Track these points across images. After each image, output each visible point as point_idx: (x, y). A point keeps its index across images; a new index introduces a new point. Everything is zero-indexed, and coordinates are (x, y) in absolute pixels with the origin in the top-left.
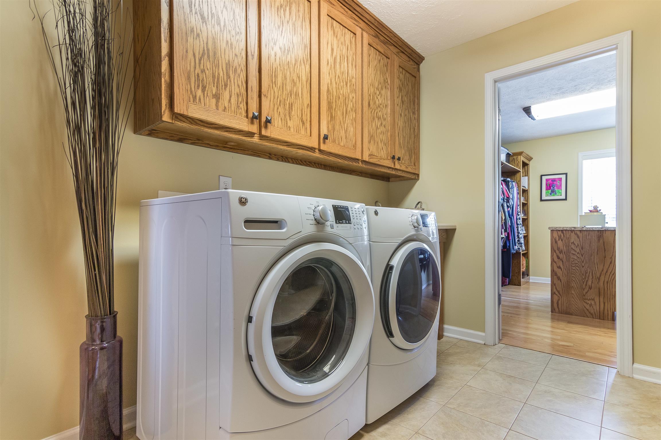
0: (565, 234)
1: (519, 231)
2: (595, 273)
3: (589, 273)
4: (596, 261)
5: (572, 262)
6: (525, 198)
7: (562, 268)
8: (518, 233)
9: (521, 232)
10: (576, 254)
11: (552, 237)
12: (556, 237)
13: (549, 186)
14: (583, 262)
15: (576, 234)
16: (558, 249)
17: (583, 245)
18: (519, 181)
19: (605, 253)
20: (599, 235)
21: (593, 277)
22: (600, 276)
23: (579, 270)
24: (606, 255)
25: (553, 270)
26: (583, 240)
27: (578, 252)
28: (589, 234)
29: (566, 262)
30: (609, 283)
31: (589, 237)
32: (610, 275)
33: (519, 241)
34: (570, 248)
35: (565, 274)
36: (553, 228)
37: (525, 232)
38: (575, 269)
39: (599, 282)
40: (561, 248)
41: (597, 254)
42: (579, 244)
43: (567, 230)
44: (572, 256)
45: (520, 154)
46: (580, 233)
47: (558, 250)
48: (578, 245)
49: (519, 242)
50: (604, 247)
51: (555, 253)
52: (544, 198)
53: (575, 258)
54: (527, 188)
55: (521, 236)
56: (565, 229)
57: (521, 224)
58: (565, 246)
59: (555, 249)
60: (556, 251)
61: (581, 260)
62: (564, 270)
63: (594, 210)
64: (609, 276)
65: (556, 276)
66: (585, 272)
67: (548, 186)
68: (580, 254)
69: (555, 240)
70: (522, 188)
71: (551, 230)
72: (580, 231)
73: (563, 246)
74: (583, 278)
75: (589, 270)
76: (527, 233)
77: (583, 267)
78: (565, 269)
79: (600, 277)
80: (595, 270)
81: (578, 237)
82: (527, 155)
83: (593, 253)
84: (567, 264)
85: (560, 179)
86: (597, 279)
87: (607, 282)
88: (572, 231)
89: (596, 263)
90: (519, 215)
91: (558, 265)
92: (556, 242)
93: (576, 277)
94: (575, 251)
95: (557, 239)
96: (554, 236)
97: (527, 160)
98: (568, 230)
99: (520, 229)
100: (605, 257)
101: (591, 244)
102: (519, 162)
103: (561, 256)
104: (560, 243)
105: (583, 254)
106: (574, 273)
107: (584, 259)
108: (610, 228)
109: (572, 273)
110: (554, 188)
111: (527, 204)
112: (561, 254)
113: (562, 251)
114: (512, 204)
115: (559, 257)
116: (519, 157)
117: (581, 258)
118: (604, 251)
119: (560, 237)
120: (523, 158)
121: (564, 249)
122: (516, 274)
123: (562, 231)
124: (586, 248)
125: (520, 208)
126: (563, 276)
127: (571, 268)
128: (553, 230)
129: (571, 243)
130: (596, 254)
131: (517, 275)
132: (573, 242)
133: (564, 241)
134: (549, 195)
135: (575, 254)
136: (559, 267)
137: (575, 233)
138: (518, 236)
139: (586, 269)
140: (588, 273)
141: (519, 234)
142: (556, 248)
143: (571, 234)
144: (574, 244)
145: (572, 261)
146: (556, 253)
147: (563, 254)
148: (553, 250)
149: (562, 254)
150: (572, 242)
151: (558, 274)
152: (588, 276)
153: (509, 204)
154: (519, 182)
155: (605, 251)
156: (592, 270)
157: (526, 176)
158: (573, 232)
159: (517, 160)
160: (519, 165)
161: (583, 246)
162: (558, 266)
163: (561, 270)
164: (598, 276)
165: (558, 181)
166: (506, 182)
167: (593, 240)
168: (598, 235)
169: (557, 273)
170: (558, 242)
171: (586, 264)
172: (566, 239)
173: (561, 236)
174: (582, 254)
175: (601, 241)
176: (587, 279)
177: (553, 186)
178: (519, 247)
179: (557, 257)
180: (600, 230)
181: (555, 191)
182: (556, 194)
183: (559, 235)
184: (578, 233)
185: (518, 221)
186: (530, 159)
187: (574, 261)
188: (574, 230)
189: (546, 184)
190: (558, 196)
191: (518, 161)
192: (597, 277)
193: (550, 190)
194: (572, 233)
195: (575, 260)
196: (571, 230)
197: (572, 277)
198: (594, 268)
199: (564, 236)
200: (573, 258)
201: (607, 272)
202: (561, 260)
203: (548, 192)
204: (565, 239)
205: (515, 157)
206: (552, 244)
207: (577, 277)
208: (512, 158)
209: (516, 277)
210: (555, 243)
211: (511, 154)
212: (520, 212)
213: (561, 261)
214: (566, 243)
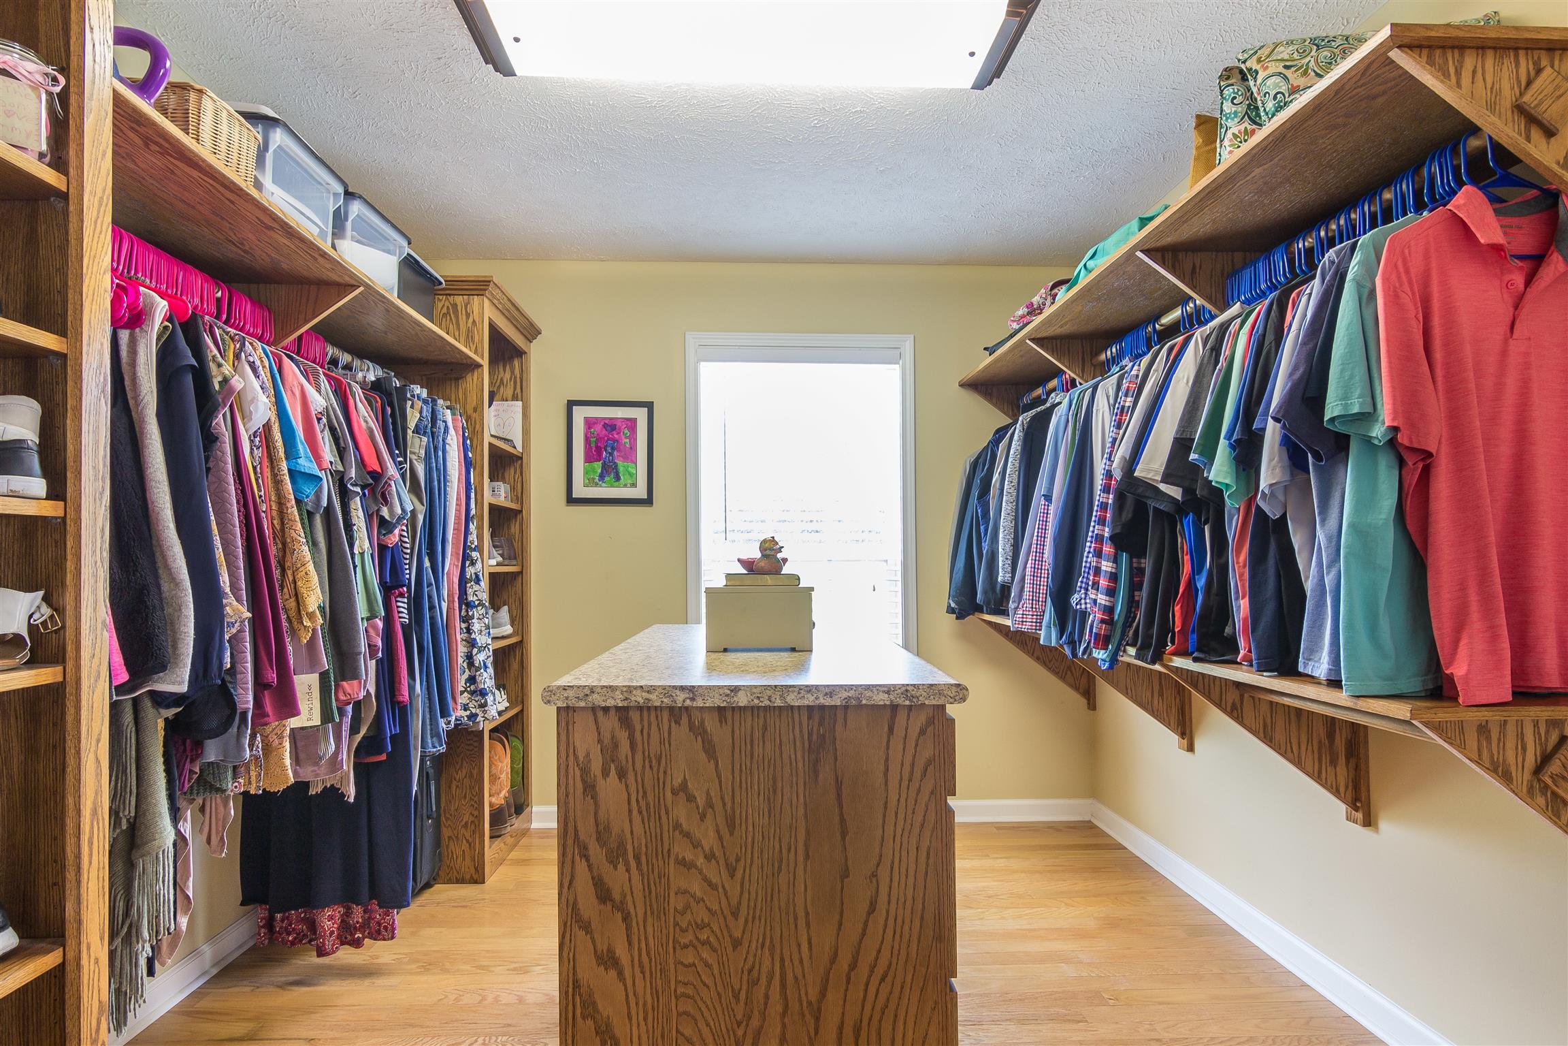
0: (638, 734)
1: (473, 636)
2: (796, 978)
3: (769, 982)
4: (800, 903)
5: (679, 918)
6: (513, 489)
7: (625, 960)
8: (472, 643)
9: (482, 640)
10: (701, 861)
11: (563, 755)
12: (588, 755)
13: (597, 447)
14: (735, 915)
15: (699, 731)
16: (602, 833)
17: (737, 800)
18: (475, 410)
19: (844, 843)
20: (815, 737)
21: (786, 1007)
22: (823, 993)
23: (716, 972)
24: (850, 863)
25: (575, 981)
26: (737, 767)
27: (711, 849)
28: (765, 728)
29: (645, 921)
30: (864, 1034)
31: (768, 745)
32: (867, 985)
33: (472, 680)
34: (665, 828)
35: (641, 1003)
36: (571, 693)
37: (508, 629)
38: (694, 965)
39: (816, 1033)
40: (619, 824)
41: (807, 857)
42: (712, 794)
43: (649, 708)
44: (678, 880)
45: (479, 286)
46: (721, 722)
47: (598, 840)
48: (710, 805)
49: (473, 688)
50: (841, 807)
51: (581, 866)
52: (579, 491)
53: (697, 888)
54: (520, 449)
55: (480, 658)
56: (639, 698)
57: (481, 604)
58: (640, 812)
59: (582, 836)
60: (591, 852)
61: (724, 901)
62: (634, 977)
63: (762, 564)
64: (866, 991)
65: (590, 1022)
66: (745, 977)
67: (593, 445)
68: (722, 862)
69: (585, 771)
70: (487, 439)
71: (559, 709)
72: (720, 710)
73: (630, 811)
74: (739, 1017)
75: (767, 963)
76: (520, 632)
77: (736, 943)
78: (643, 972)
79: (820, 1001)
80: (796, 963)
81: (710, 750)
82: (510, 306)
83: (784, 851)
84: (650, 930)
85: (631, 424)
86: (808, 1016)
87: (857, 1031)
88: (676, 713)
89: (801, 914)
90: (473, 563)
91: (602, 946)
92: (590, 788)
93: (699, 1017)
94: (696, 845)
95: (596, 766)
96: (578, 744)
97: (514, 329)
98: (658, 704)
99: (476, 626)
100: (845, 874)
101: (775, 792)
102: (474, 321)
103: (617, 879)
104: (610, 789)
105: (738, 860)
106: (690, 991)
107: (742, 893)
108: (868, 694)
109: (680, 990)
110: (611, 454)
111: (521, 511)
112: (615, 868)
113: (622, 845)
114: (403, 510)
115: (608, 891)
116: (476, 300)
117: (727, 886)
118: (838, 834)
119: (610, 751)
120: (494, 309)
121: (632, 832)
122: (463, 831)
123: (622, 712)
124: (750, 821)
125: (480, 528)
126: (630, 1018)
127: (671, 961)
128: (568, 707)
129: (674, 792)
130: (801, 858)
131: (468, 835)
132: (685, 782)
133: (631, 776)
134: (597, 480)
135: (695, 867)
136: (608, 960)
137: (691, 727)
138: (469, 657)
139: (751, 959)
140: (763, 980)
141: (475, 651)
142: (587, 831)
143: (670, 733)
144: (691, 798)
145: (675, 909)
146: (588, 860)
147: (627, 864)
148: (570, 842)
149: (621, 867)
150: (678, 781)
151: (600, 1007)
152: (762, 1001)
153: (391, 511)
154: (474, 415)
155: (844, 834)
156: (782, 960)
157: (515, 398)
158: (685, 719)
159: (468, 316)
160: (476, 338)
161: (733, 808)
162: (599, 948)
163: (620, 974)
164: (813, 994)
165: (626, 431)
166: (391, 394)
167: (787, 770)
168: (810, 734)
169: (597, 997)
170: (601, 783)
171: (750, 924)
172: (644, 767)
173: (616, 745)
174: (732, 860)
175: (826, 773)
176: (755, 1023)
177: (609, 449)
178: (474, 711)
179: (595, 885)
180: (822, 708)
181: (616, 466)
182: (618, 478)
183: (607, 740)
184: (711, 723)
185: (470, 591)
186: (532, 332)
187: (687, 907)
188: (687, 708)
189: (587, 439)
190: (625, 486)
191: (471, 320)
192: (805, 1004)
193: (600, 463)
194: (678, 722)
195: (693, 904)
196: (671, 709)
197: (679, 1015)
198: (795, 949)
199: (633, 746)
200: (685, 892)
201: (853, 966)
202: (621, 907)
203: (594, 470)
204: (639, 765)
205: (459, 300)
206: (566, 803)
207: (706, 1014)
208: (447, 304)
209: (465, 846)
210: (585, 790)
211: (441, 283)
212: (479, 548)
213: (619, 916)
214: (645, 793)
